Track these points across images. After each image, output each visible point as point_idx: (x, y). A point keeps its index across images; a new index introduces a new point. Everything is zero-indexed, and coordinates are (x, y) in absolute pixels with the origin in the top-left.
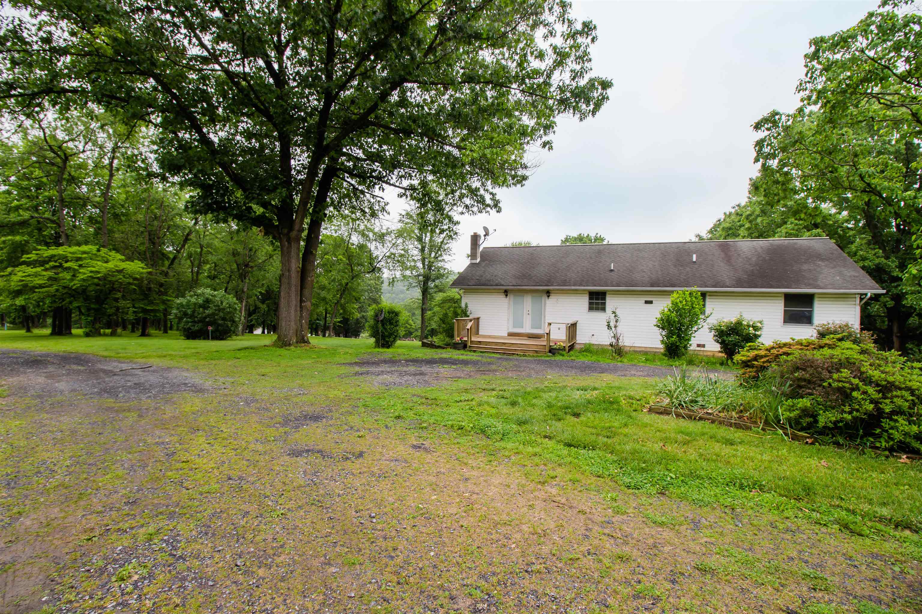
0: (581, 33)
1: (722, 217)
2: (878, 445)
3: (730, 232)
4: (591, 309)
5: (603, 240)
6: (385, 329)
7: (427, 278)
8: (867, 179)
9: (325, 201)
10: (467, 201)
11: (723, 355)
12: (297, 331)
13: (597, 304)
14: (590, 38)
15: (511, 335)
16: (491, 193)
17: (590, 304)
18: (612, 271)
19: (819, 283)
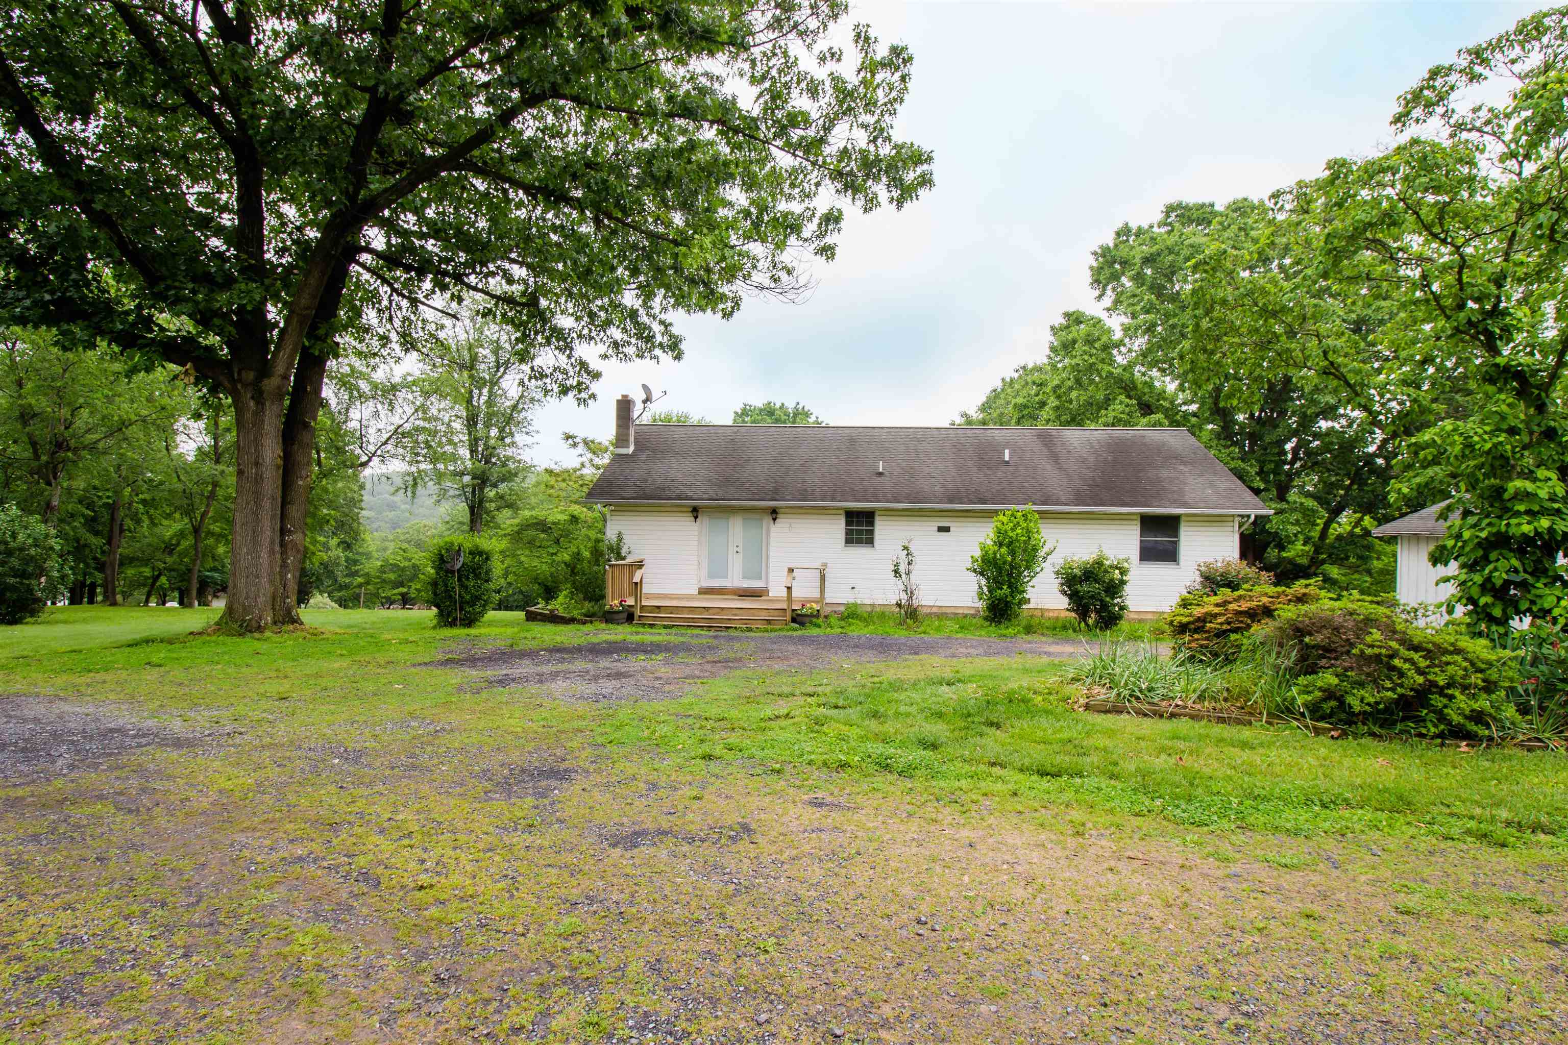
0: (883, 65)
1: (999, 385)
2: (1424, 731)
3: (1025, 412)
4: (849, 541)
5: (807, 415)
6: (466, 588)
7: (482, 480)
8: (1331, 356)
9: (335, 316)
10: (616, 333)
11: (1073, 615)
12: (274, 598)
13: (860, 532)
14: (898, 75)
15: (705, 591)
16: (662, 322)
17: (848, 532)
18: (881, 474)
19: (1187, 498)
